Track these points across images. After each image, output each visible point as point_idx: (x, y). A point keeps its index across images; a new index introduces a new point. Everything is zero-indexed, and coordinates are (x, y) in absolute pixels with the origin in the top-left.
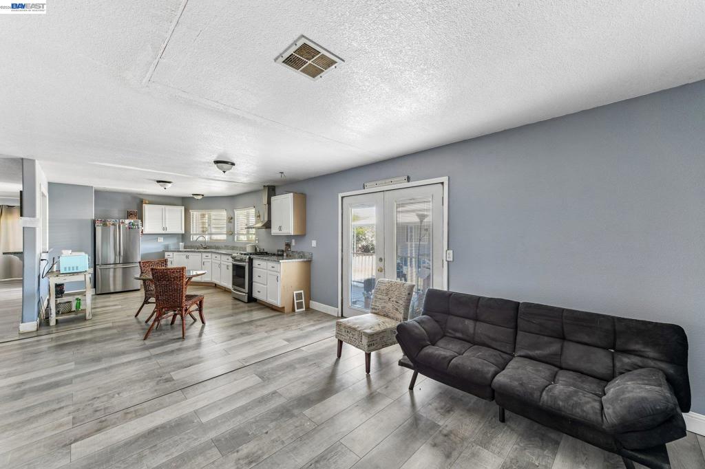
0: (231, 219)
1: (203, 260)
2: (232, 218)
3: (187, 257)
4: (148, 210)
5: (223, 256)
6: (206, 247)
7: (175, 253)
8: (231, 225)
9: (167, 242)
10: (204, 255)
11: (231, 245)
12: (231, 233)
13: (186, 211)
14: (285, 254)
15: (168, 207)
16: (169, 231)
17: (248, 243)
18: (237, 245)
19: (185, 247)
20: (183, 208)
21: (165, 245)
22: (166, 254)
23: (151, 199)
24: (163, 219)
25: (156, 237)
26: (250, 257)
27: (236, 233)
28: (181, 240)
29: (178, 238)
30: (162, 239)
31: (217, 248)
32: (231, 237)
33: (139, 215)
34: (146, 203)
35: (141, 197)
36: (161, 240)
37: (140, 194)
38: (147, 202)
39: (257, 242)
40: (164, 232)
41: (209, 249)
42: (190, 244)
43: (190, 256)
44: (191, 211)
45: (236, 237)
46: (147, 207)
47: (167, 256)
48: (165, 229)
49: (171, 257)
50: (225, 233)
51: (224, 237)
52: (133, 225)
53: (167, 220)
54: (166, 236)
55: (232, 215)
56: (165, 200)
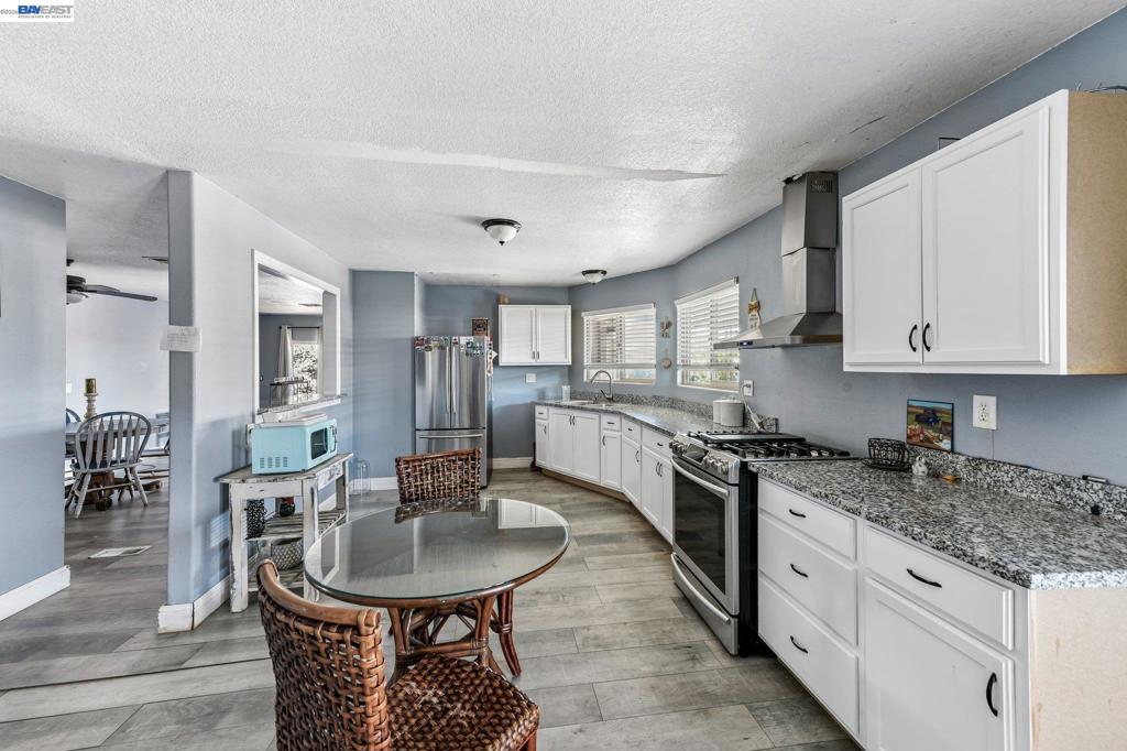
0: (667, 327)
1: (605, 433)
2: (669, 325)
3: (572, 421)
4: (512, 318)
5: (645, 430)
6: (612, 399)
7: (552, 410)
8: (667, 342)
9: (541, 385)
10: (606, 418)
11: (666, 394)
12: (667, 364)
13: (576, 316)
14: (919, 468)
15: (541, 309)
16: (543, 360)
17: (719, 395)
18: (682, 397)
19: (573, 396)
20: (568, 309)
21: (538, 389)
22: (538, 409)
23: (513, 295)
24: (533, 334)
25: (519, 372)
26: (744, 465)
27: (679, 362)
28: (566, 380)
29: (562, 377)
30: (534, 375)
31: (636, 401)
32: (667, 373)
33: (486, 325)
34: (504, 303)
35: (497, 291)
36: (531, 378)
37: (498, 287)
38: (507, 300)
39: (748, 392)
40: (533, 362)
41: (618, 402)
42: (580, 389)
43: (577, 419)
44: (583, 314)
45: (679, 373)
46: (504, 310)
47: (537, 415)
48: (535, 355)
49: (545, 416)
50: (654, 362)
51: (651, 373)
52: (473, 347)
53: (540, 337)
54: (539, 370)
55: (669, 315)
56: (538, 294)
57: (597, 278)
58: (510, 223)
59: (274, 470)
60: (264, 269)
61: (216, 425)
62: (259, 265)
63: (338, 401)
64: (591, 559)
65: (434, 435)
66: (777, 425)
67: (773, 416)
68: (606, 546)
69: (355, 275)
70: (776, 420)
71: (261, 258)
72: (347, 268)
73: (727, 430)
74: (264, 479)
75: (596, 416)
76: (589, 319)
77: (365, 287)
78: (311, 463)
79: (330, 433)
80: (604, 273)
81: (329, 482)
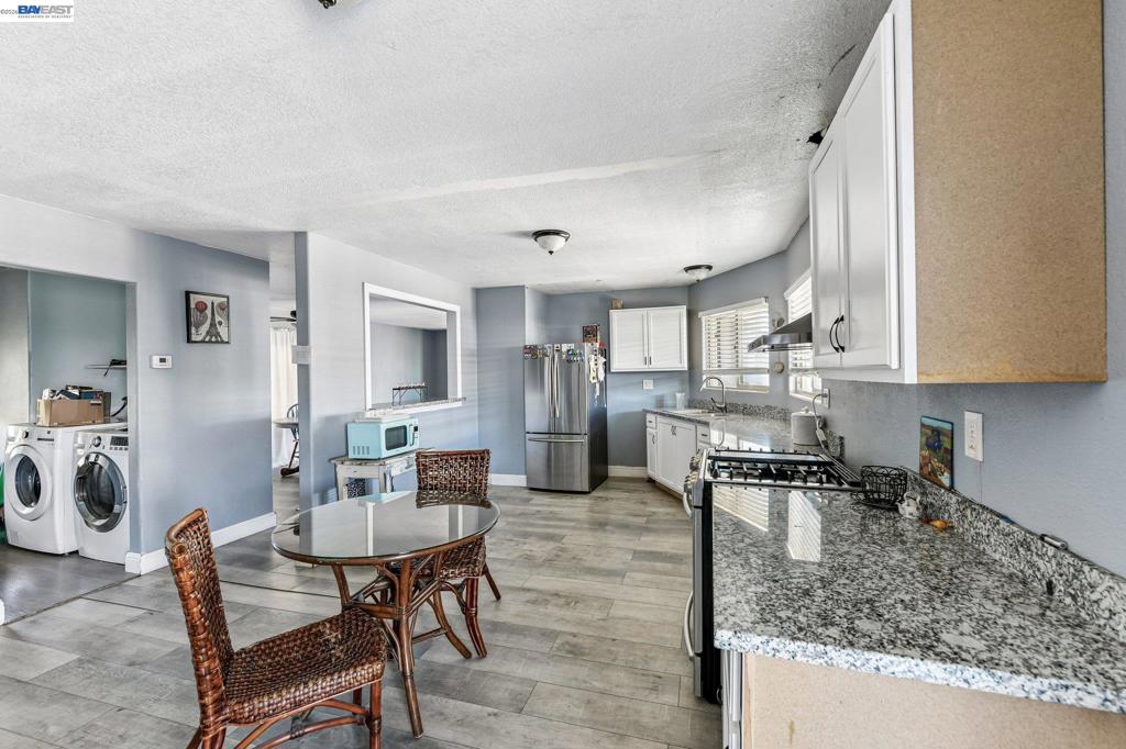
1: (699, 445)
2: (781, 322)
3: (674, 431)
4: (622, 323)
6: (725, 408)
7: (658, 419)
9: (659, 392)
10: (701, 430)
11: (779, 404)
12: (780, 368)
13: (691, 315)
15: (653, 312)
16: (657, 366)
18: (792, 408)
20: (683, 310)
21: (653, 398)
22: (650, 417)
23: (627, 299)
24: (644, 338)
25: (637, 379)
26: (709, 487)
27: (790, 366)
29: (682, 383)
30: (651, 382)
31: (749, 411)
32: (780, 379)
33: (597, 331)
34: (618, 308)
36: (649, 385)
38: (619, 305)
39: (825, 403)
40: (646, 368)
41: (731, 412)
42: (698, 397)
43: (678, 430)
44: (700, 314)
45: (792, 379)
46: (615, 315)
47: (648, 424)
48: (648, 360)
49: (653, 425)
50: (767, 366)
51: (765, 380)
52: (574, 354)
53: (652, 341)
54: (658, 376)
55: (781, 311)
56: (652, 296)
57: (702, 275)
58: (557, 233)
59: (366, 456)
60: (374, 298)
61: (330, 420)
62: (371, 294)
63: (459, 404)
64: (633, 574)
65: (553, 438)
66: (842, 445)
67: (840, 433)
68: (659, 565)
69: (479, 293)
70: (841, 438)
71: (370, 289)
72: (470, 286)
73: (799, 450)
74: (354, 462)
75: (692, 426)
76: (708, 320)
77: (489, 301)
78: (385, 453)
79: (410, 431)
80: (710, 268)
81: (405, 471)
